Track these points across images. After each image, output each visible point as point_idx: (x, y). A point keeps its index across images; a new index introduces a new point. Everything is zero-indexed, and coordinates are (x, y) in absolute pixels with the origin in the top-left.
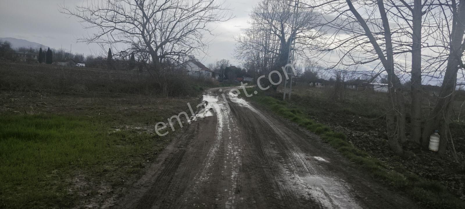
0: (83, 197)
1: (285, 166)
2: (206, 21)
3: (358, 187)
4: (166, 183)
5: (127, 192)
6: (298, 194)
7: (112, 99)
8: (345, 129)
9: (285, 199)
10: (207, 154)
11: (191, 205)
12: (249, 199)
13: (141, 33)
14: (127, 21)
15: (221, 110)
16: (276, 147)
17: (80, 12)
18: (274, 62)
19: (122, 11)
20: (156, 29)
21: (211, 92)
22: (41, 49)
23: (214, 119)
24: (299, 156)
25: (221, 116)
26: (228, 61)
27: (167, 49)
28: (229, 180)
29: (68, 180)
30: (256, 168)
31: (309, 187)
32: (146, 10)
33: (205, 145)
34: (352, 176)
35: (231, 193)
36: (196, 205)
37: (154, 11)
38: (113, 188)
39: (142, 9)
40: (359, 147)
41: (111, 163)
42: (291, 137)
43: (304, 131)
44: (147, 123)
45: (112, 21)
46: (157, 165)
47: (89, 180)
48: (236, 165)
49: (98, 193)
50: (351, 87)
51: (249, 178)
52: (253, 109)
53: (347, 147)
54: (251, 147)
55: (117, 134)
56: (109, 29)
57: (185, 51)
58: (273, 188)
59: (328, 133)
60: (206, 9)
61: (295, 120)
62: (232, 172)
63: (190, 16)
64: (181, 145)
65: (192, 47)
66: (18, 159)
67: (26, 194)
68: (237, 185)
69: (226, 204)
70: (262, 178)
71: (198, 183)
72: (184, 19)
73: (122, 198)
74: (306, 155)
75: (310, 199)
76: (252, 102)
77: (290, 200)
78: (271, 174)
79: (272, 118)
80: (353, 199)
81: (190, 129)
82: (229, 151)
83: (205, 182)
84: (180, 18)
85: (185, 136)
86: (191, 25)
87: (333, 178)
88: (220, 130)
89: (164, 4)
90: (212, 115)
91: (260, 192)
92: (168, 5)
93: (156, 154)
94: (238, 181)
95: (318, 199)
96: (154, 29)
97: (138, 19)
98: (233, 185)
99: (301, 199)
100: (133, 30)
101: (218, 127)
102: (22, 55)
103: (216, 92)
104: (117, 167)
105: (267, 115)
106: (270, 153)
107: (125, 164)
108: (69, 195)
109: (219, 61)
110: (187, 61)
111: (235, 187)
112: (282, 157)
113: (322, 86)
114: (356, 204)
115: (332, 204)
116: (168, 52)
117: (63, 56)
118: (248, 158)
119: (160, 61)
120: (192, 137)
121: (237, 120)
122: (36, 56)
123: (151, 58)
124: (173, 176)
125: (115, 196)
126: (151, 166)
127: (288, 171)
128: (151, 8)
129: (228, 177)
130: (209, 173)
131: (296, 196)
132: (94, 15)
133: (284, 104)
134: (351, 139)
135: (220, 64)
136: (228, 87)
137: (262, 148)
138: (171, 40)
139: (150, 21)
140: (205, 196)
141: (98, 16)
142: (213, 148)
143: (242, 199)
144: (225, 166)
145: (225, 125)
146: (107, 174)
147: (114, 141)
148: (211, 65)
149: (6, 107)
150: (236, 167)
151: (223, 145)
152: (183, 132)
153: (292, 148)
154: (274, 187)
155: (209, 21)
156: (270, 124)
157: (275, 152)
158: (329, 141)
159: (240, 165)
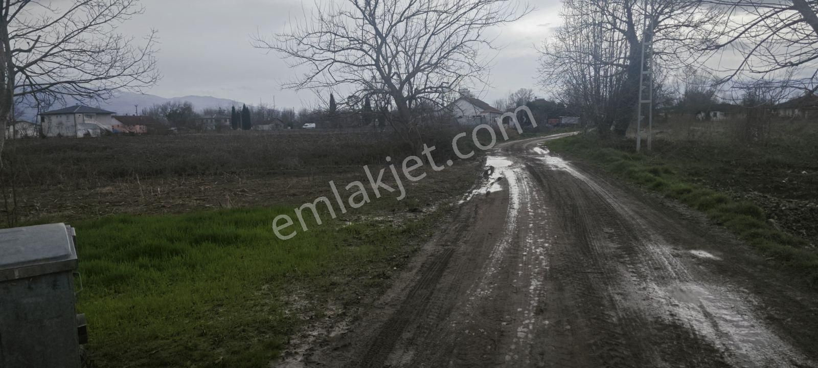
0: (304, 321)
1: (630, 268)
2: (480, 26)
3: (775, 301)
4: (423, 300)
5: (366, 314)
6: (650, 315)
7: (338, 176)
8: (766, 197)
9: (624, 323)
10: (490, 253)
11: (462, 332)
12: (559, 323)
13: (373, 63)
14: (351, 46)
15: (518, 179)
16: (615, 238)
17: (282, 43)
18: (615, 83)
19: (343, 31)
20: (397, 52)
21: (500, 150)
22: (233, 108)
23: (505, 196)
24: (661, 251)
25: (517, 190)
26: (531, 91)
27: (418, 83)
28: (525, 294)
29: (284, 298)
30: (575, 273)
31: (673, 304)
32: (380, 23)
33: (487, 240)
34: (766, 282)
35: (529, 314)
36: (469, 332)
37: (393, 23)
38: (345, 308)
39: (373, 23)
40: (793, 229)
41: (341, 273)
42: (646, 218)
43: (674, 206)
44: (394, 210)
45: (329, 51)
46: (408, 274)
47: (311, 298)
48: (538, 269)
49: (324, 316)
50: (791, 114)
51: (561, 289)
52: (576, 174)
53: (760, 230)
54: (568, 240)
55: (348, 230)
56: (325, 64)
57: (448, 83)
58: (603, 305)
59: (724, 205)
60: (478, 6)
61: (658, 186)
62: (531, 280)
63: (452, 21)
64: (447, 241)
65: (460, 76)
66: (216, 272)
67: (230, 317)
68: (539, 301)
69: (518, 330)
70: (584, 289)
71: (473, 300)
72: (441, 29)
73: (359, 322)
74: (674, 249)
75: (675, 322)
76: (575, 161)
77: (634, 324)
78: (602, 283)
79: (611, 186)
80: (760, 322)
81: (463, 216)
82: (528, 247)
83: (486, 298)
84: (435, 28)
85: (454, 227)
86: (454, 36)
87: (726, 286)
88: (514, 213)
89: (409, 7)
90: (501, 189)
91: (579, 312)
92: (414, 8)
93: (408, 257)
94: (542, 295)
95: (689, 323)
96: (394, 52)
97: (368, 40)
98: (532, 302)
99: (656, 322)
100: (361, 60)
101: (510, 208)
102: (209, 121)
103: (510, 150)
104: (350, 279)
105: (603, 182)
106: (602, 247)
107: (361, 273)
108: (286, 318)
109: (514, 92)
110: (456, 99)
111: (535, 304)
112: (625, 253)
113: (725, 118)
114: (765, 331)
115: (717, 330)
116: (420, 89)
117: (265, 116)
118: (560, 258)
119: (408, 106)
120: (465, 227)
121: (544, 195)
122: (228, 120)
123: (393, 102)
124: (434, 289)
125: (348, 319)
126: (399, 276)
127: (636, 276)
128: (387, 18)
129: (524, 290)
130: (492, 283)
131: (647, 317)
132: (302, 44)
133: (638, 159)
134: (776, 214)
135: (516, 99)
136: (532, 139)
137: (588, 239)
138: (422, 68)
139: (387, 41)
140: (484, 318)
141: (307, 44)
142: (501, 244)
143: (547, 322)
144: (520, 272)
145: (523, 204)
146: (336, 288)
147: (345, 241)
148: (499, 103)
149: (196, 200)
150: (538, 273)
151: (517, 238)
152: (450, 220)
153: (647, 238)
154: (606, 303)
155: (485, 24)
156: (607, 197)
157: (612, 245)
158: (725, 221)
159: (546, 269)
